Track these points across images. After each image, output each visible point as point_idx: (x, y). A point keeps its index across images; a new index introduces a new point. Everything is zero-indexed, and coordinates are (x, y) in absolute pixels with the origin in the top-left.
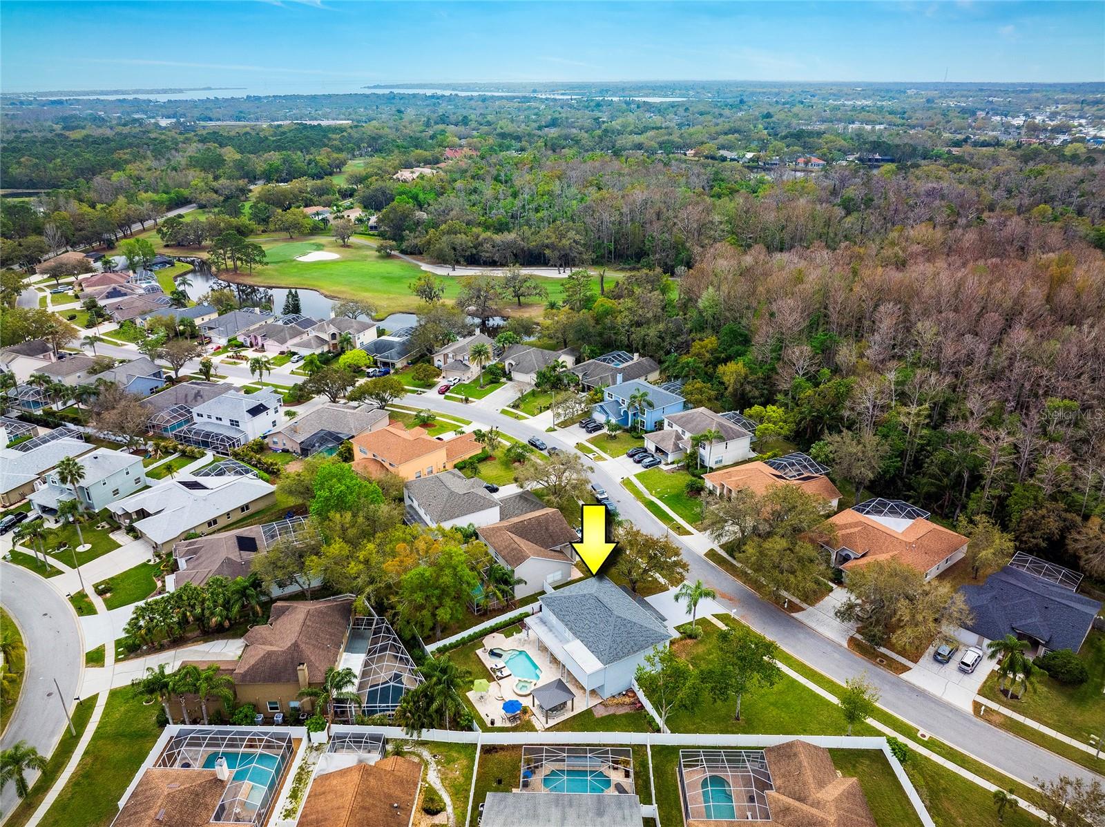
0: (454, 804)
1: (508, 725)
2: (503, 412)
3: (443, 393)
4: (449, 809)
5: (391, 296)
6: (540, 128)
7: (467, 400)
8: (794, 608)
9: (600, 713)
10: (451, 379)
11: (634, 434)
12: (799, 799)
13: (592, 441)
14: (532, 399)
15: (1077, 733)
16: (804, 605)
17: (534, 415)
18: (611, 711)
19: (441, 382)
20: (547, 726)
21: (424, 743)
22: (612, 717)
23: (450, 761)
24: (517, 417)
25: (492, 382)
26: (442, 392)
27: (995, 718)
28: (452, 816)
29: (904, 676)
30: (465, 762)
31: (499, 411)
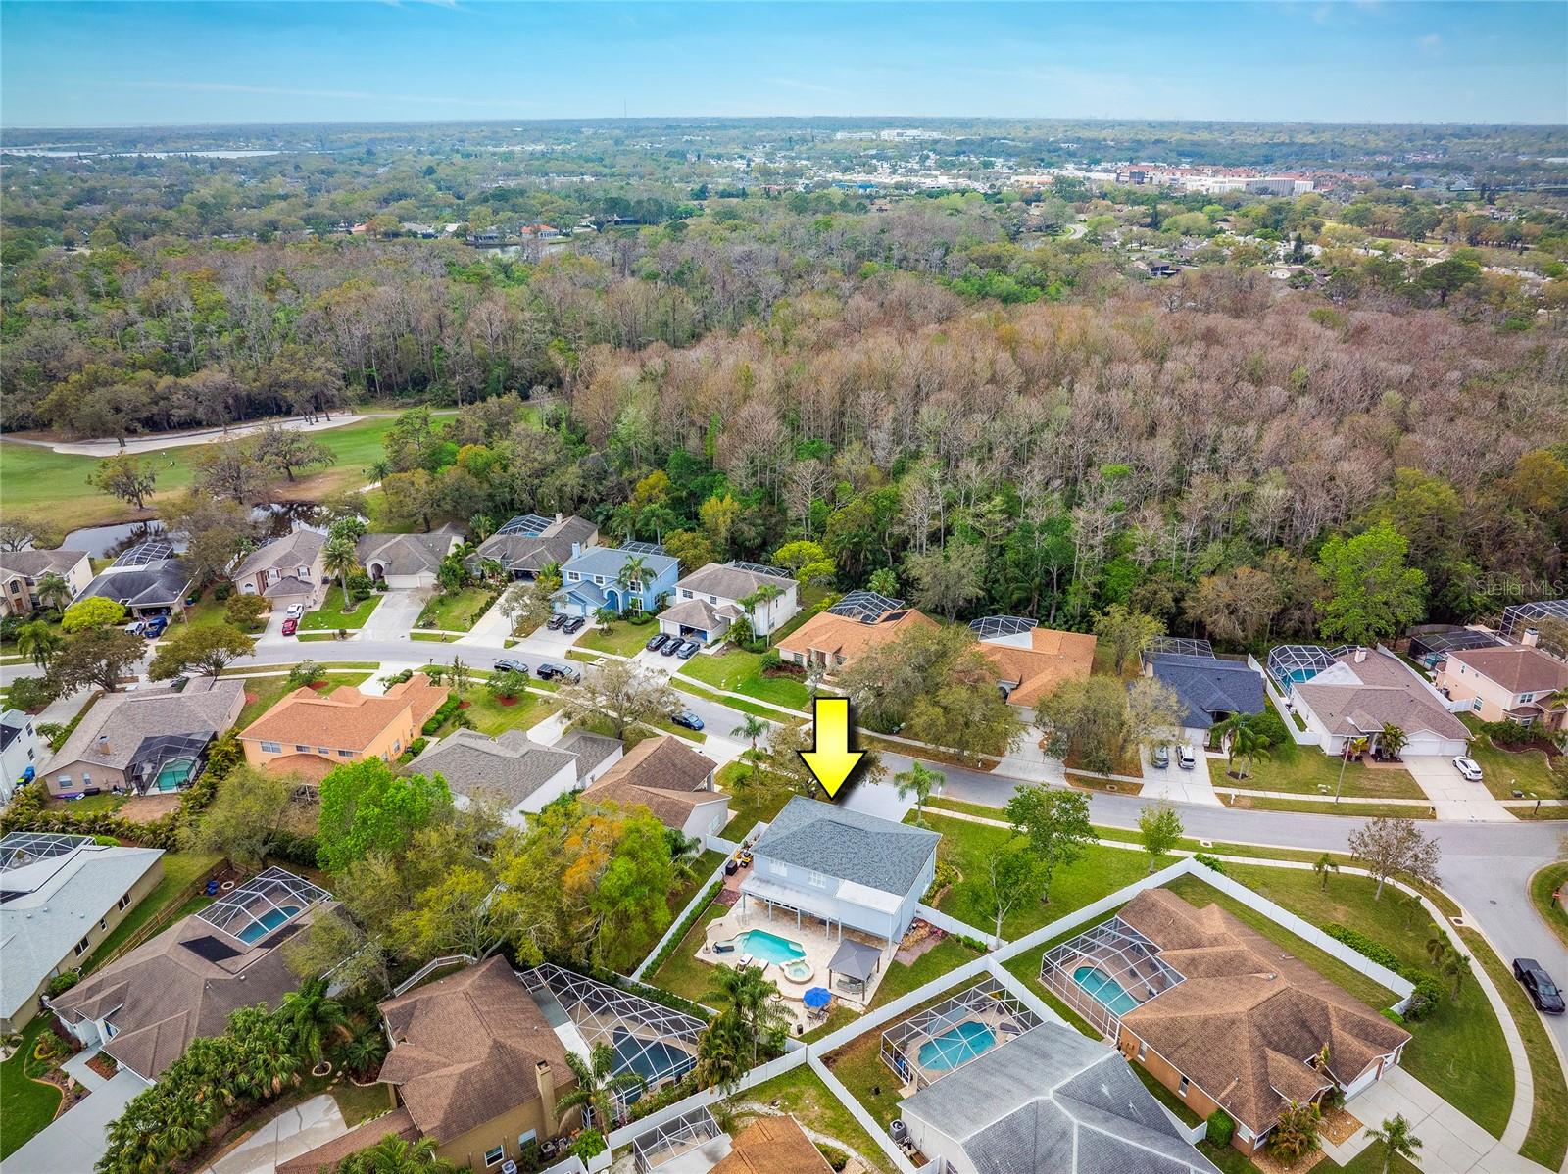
0: (851, 1145)
1: (818, 1024)
2: (414, 637)
3: (292, 633)
4: (851, 1153)
5: (42, 504)
6: (68, 206)
7: (343, 634)
8: (989, 766)
9: (908, 960)
10: (290, 609)
11: (635, 620)
12: (1194, 946)
13: (584, 642)
14: (443, 609)
15: (1307, 787)
16: (996, 759)
17: (466, 630)
18: (917, 952)
19: (277, 619)
20: (867, 1002)
21: (742, 1097)
22: (924, 959)
23: (795, 1100)
24: (445, 639)
25: (359, 599)
26: (289, 632)
27: (1243, 802)
28: (861, 1159)
29: (1142, 793)
30: (813, 1092)
31: (408, 638)
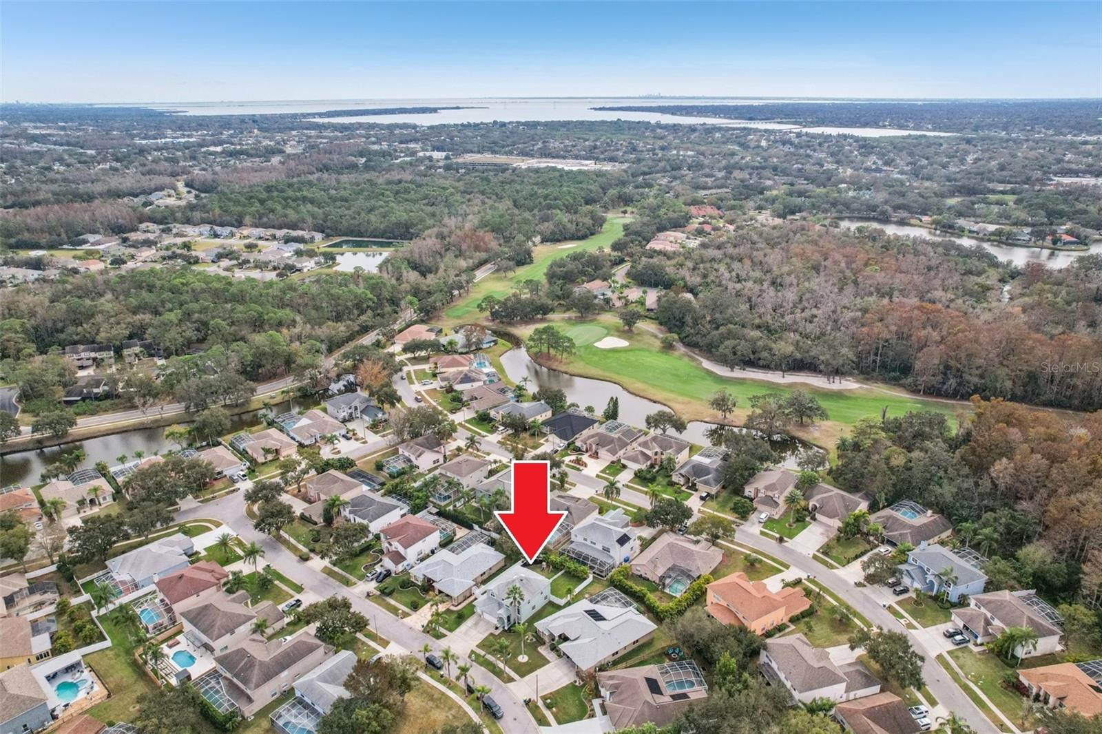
2: (815, 557)
7: (781, 539)
10: (763, 514)
11: (940, 604)
13: (900, 603)
14: (839, 545)
17: (843, 565)
24: (829, 566)
25: (799, 521)
31: (811, 556)
